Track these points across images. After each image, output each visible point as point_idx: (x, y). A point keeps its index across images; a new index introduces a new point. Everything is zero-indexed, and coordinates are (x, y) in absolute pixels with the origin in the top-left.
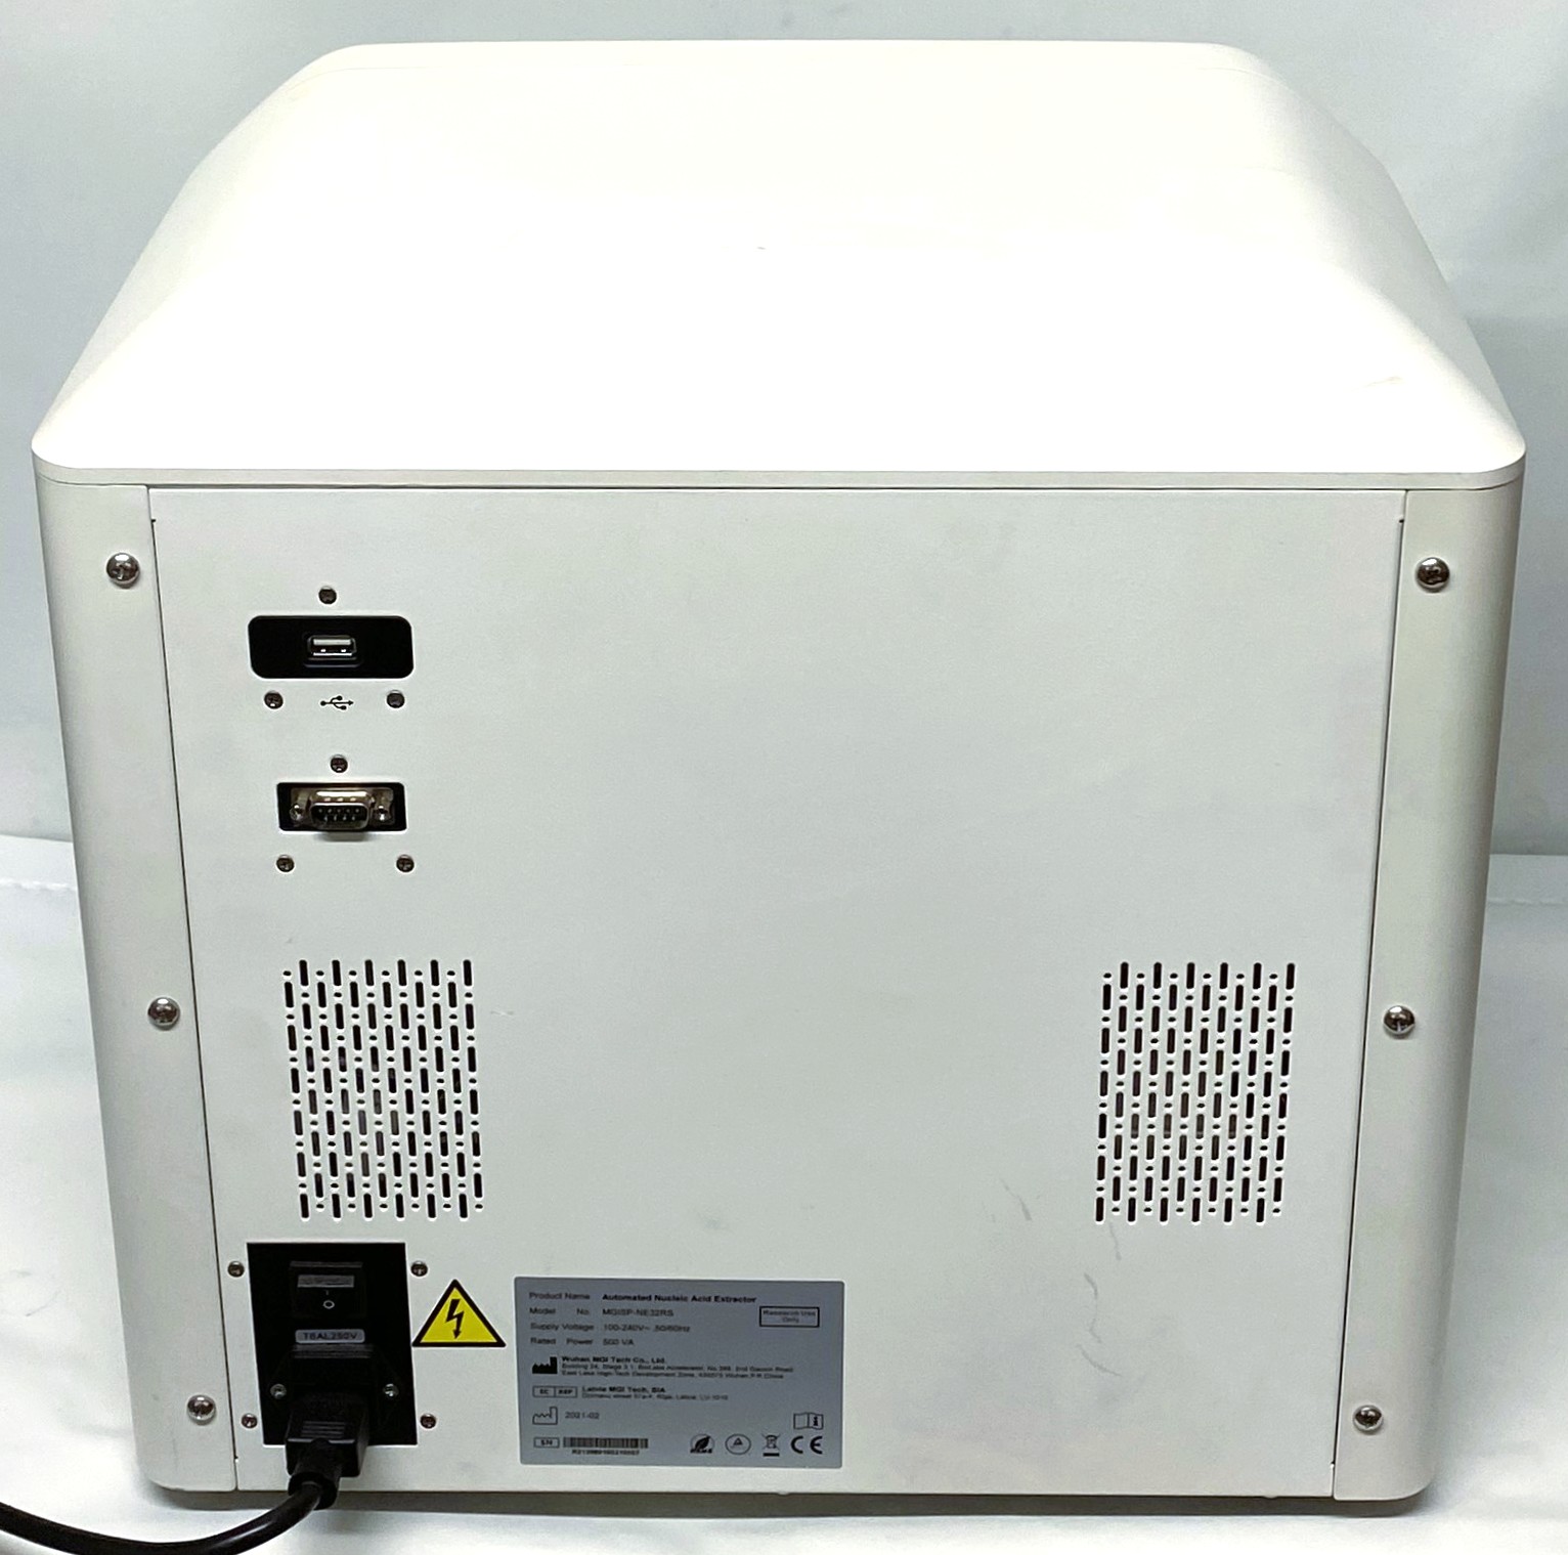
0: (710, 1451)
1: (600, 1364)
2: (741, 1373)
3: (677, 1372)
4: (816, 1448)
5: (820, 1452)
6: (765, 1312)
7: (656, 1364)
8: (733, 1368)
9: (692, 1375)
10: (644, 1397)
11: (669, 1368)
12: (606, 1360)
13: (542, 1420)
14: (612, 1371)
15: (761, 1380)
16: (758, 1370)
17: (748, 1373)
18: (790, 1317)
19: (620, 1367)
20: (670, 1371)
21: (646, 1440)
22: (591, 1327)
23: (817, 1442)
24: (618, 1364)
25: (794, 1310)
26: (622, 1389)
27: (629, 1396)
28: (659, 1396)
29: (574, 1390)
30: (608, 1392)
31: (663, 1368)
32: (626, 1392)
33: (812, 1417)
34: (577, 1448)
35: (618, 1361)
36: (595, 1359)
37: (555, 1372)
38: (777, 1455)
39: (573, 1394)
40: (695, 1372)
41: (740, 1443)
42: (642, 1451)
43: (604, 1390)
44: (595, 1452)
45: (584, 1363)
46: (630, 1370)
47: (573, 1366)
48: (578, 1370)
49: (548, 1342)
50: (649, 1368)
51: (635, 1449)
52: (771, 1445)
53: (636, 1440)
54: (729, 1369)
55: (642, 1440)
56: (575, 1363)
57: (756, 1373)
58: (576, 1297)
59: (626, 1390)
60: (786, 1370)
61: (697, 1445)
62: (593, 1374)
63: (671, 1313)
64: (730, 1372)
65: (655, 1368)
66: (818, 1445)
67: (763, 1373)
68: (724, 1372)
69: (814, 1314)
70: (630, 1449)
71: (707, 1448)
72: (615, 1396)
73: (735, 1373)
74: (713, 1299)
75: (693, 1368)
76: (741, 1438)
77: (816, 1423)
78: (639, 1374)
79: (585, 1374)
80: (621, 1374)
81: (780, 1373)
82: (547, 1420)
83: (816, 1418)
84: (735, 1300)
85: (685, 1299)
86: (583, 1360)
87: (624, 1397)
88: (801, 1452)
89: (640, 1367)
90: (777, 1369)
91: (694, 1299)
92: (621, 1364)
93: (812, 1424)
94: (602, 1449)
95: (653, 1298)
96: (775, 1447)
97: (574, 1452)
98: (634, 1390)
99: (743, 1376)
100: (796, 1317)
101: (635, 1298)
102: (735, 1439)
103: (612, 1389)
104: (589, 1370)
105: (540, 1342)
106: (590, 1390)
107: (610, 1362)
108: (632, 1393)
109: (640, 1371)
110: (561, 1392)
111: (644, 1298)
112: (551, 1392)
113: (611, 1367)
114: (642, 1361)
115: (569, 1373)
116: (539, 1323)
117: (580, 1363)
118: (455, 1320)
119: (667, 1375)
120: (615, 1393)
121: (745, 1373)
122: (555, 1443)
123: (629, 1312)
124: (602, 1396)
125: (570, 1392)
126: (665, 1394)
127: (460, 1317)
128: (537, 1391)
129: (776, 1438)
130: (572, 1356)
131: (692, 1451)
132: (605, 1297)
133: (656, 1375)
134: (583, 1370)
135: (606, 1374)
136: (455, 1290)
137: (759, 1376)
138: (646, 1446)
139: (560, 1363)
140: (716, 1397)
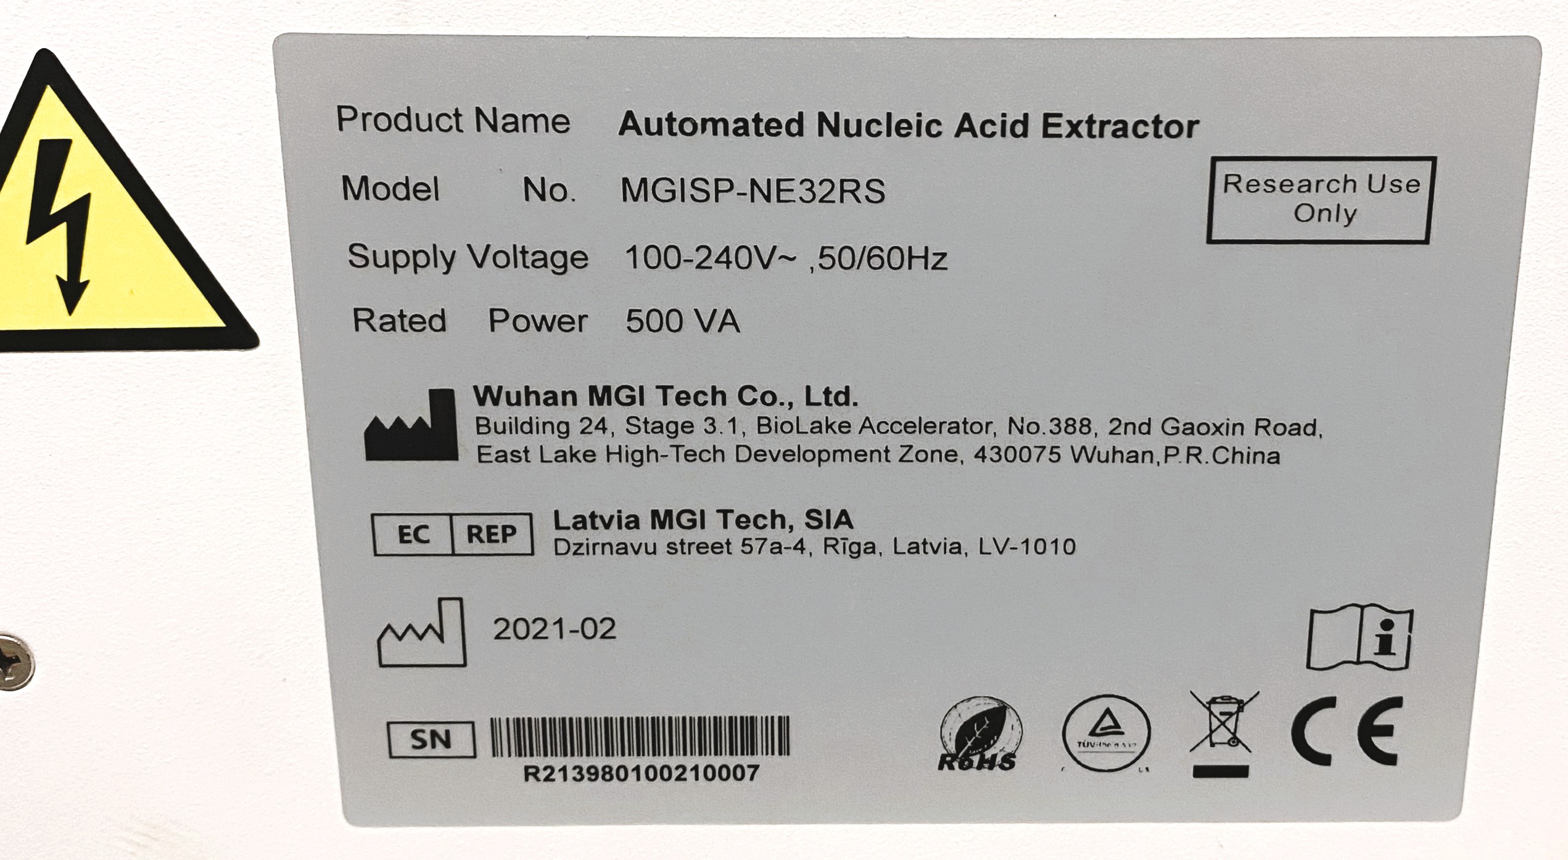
0: (1009, 761)
1: (615, 414)
2: (1128, 442)
3: (895, 442)
4: (1379, 742)
5: (1390, 760)
6: (1233, 183)
7: (821, 413)
8: (1101, 426)
9: (951, 456)
10: (777, 549)
11: (867, 424)
12: (637, 397)
13: (409, 650)
14: (660, 443)
15: (1204, 472)
16: (1190, 429)
17: (1156, 442)
18: (1321, 199)
19: (688, 427)
20: (869, 441)
21: (784, 723)
22: (579, 259)
23: (1381, 720)
24: (681, 414)
25: (1338, 170)
26: (698, 520)
27: (716, 548)
28: (829, 544)
29: (521, 523)
30: (646, 534)
31: (845, 427)
32: (713, 532)
33: (1374, 618)
34: (539, 761)
35: (683, 398)
36: (600, 396)
37: (451, 453)
38: (1241, 772)
39: (519, 542)
40: (964, 445)
41: (1116, 729)
42: (767, 762)
43: (634, 522)
44: (607, 774)
45: (555, 413)
46: (726, 441)
47: (516, 427)
48: (533, 442)
49: (415, 323)
50: (795, 427)
51: (746, 760)
52: (1222, 735)
53: (750, 723)
54: (1086, 424)
55: (768, 721)
56: (523, 413)
57: (1183, 442)
58: (515, 124)
59: (714, 520)
60: (1296, 429)
61: (960, 741)
62: (590, 456)
63: (876, 191)
64: (1089, 441)
65: (817, 427)
66: (1388, 731)
67: (1207, 443)
68: (1066, 442)
69: (1413, 185)
70: (732, 761)
71: (997, 749)
72: (672, 548)
73: (1105, 444)
74: (1036, 125)
75: (955, 428)
76: (1115, 706)
77: (1385, 646)
78: (759, 455)
79: (561, 456)
80: (691, 455)
81: (1266, 443)
82: (430, 649)
83: (1387, 625)
84: (1122, 130)
85: (930, 128)
86: (552, 399)
87: (702, 548)
88: (1324, 760)
89: (764, 425)
90: (1262, 425)
91: (966, 125)
92: (691, 413)
93: (1371, 645)
94: (631, 762)
95: (811, 123)
96: (1235, 741)
97: (530, 773)
98: (743, 522)
99: (1134, 457)
100: (1348, 200)
101: (742, 128)
102: (1100, 706)
103: (662, 520)
104: (580, 443)
105: (390, 323)
106: (580, 522)
107: (653, 409)
108: (736, 535)
109: (757, 442)
110: (473, 533)
111: (772, 128)
112: (437, 534)
113: (659, 428)
114: (770, 398)
115: (502, 457)
116: (380, 244)
117: (544, 413)
118: (62, 229)
119: (860, 456)
120: (675, 534)
121: (1139, 443)
122: (461, 739)
123: (721, 187)
124: (623, 549)
125: (509, 532)
126: (853, 535)
127: (78, 213)
128: (388, 530)
129: (1241, 705)
130: (514, 386)
131: (945, 762)
132: (629, 123)
133: (821, 457)
134: (553, 443)
135: (639, 458)
136: (50, 99)
137: (1194, 453)
138: (784, 749)
139: (466, 410)
140: (1038, 546)
